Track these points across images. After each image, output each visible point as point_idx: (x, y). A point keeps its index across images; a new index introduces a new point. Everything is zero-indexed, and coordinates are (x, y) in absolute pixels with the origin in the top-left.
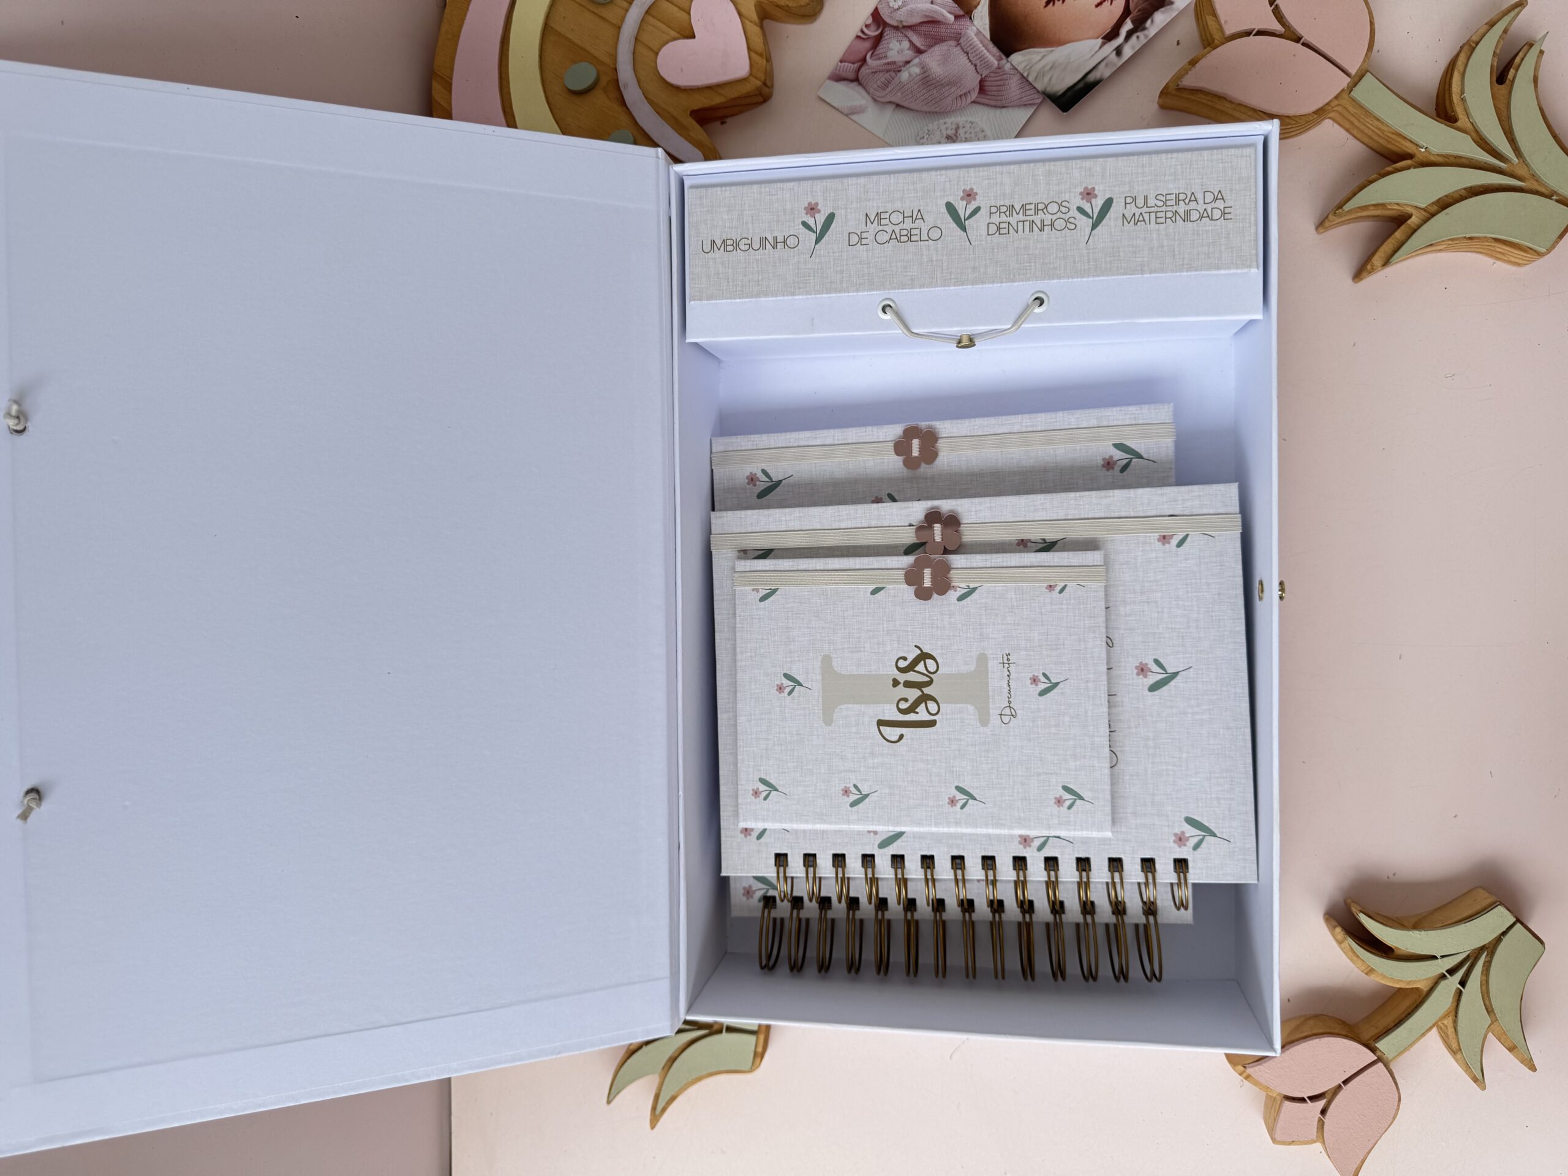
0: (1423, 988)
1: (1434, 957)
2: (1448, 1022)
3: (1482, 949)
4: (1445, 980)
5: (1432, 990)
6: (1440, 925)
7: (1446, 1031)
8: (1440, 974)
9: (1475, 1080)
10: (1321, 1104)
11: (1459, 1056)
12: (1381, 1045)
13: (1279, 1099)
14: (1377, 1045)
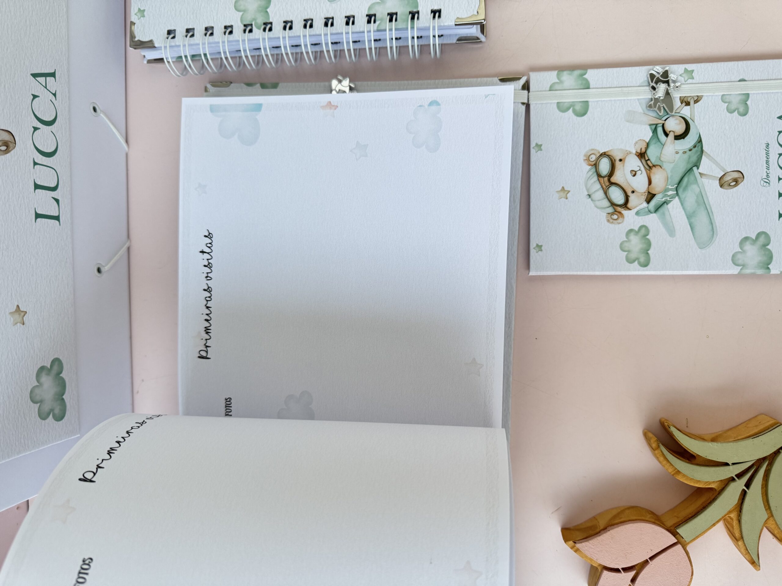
0: (716, 488)
1: (727, 464)
2: (733, 515)
3: (764, 459)
4: (733, 482)
5: (723, 489)
6: (732, 440)
7: (732, 523)
8: (730, 478)
9: (753, 563)
10: (632, 574)
11: (740, 543)
12: (680, 531)
13: (599, 569)
14: (678, 531)
